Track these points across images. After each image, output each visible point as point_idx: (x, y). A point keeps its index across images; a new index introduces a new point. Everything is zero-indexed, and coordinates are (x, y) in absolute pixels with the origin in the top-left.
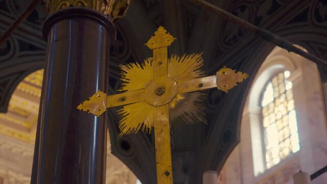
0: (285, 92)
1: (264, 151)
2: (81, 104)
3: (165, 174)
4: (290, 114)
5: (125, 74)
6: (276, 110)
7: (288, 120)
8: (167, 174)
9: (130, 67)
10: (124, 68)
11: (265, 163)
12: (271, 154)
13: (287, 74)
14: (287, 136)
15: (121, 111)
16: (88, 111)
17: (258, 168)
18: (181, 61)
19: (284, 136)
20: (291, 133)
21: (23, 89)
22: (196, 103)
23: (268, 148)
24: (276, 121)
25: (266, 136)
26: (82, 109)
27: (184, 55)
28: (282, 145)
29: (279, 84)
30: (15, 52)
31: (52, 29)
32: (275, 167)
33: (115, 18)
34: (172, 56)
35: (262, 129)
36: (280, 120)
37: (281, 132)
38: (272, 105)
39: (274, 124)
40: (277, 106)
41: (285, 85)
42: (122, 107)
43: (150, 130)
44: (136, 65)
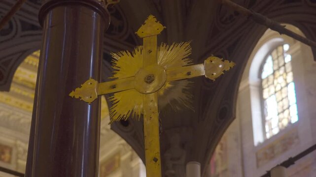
0: (284, 65)
1: (264, 121)
2: (73, 92)
3: (154, 160)
4: (289, 86)
5: (116, 62)
6: (275, 82)
7: (288, 92)
8: (155, 160)
9: (120, 55)
10: (115, 56)
11: (264, 133)
12: (270, 125)
13: (286, 47)
14: (285, 107)
15: (111, 99)
16: (80, 98)
17: (258, 138)
18: (170, 50)
19: (283, 107)
20: (290, 104)
21: (30, 62)
22: (184, 91)
23: (267, 118)
24: (276, 92)
25: (266, 107)
26: (74, 97)
27: (173, 44)
28: (281, 116)
29: (278, 57)
30: (17, 31)
31: (48, 15)
32: (274, 137)
33: (109, 3)
34: (162, 44)
35: (262, 101)
36: (279, 92)
37: (281, 103)
38: (271, 78)
39: (274, 96)
40: (277, 78)
41: (284, 58)
42: (112, 94)
43: (139, 117)
44: (126, 52)
